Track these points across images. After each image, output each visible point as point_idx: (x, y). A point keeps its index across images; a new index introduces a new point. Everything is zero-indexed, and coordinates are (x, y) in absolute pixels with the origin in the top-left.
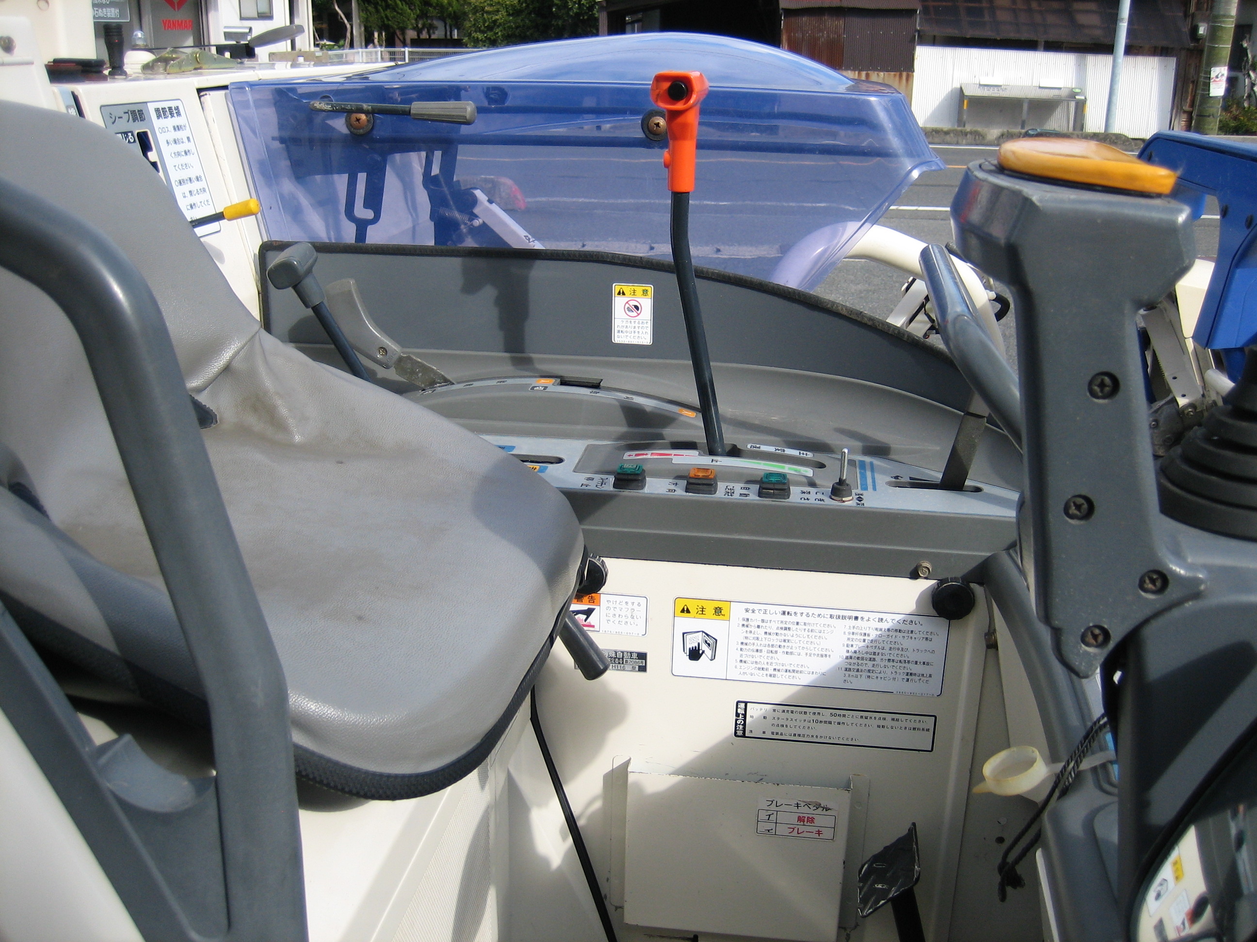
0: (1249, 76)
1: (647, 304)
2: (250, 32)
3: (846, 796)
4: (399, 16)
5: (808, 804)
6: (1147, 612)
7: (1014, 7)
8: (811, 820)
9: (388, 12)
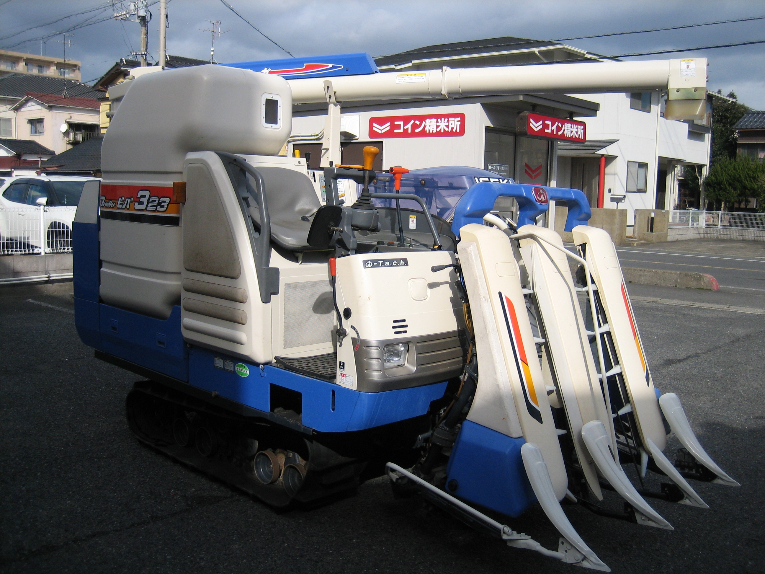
1: (415, 220)
2: (624, 198)
4: (727, 194)
9: (721, 192)
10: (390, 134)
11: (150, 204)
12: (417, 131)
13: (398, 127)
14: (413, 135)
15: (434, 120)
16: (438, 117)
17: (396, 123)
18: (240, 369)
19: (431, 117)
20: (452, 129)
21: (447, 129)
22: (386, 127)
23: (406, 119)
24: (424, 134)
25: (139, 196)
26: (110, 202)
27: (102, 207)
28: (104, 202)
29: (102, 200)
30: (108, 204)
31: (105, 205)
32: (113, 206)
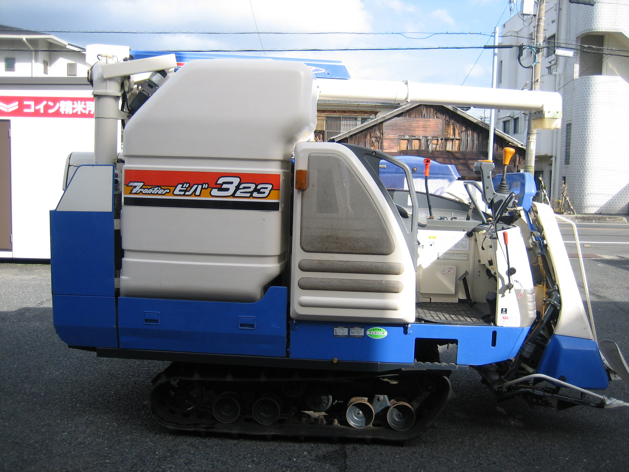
0: (543, 191)
3: (456, 266)
5: (450, 268)
6: (494, 197)
7: (444, 162)
8: (450, 271)
10: (18, 113)
12: (50, 111)
13: (29, 107)
14: (46, 114)
15: (69, 103)
16: (73, 99)
17: (26, 103)
19: (66, 99)
20: (90, 111)
21: (84, 111)
22: (14, 106)
23: (37, 101)
24: (58, 114)
25: (220, 182)
26: (157, 188)
27: (136, 193)
28: (141, 188)
29: (135, 187)
30: (151, 191)
31: (142, 192)
32: (163, 193)
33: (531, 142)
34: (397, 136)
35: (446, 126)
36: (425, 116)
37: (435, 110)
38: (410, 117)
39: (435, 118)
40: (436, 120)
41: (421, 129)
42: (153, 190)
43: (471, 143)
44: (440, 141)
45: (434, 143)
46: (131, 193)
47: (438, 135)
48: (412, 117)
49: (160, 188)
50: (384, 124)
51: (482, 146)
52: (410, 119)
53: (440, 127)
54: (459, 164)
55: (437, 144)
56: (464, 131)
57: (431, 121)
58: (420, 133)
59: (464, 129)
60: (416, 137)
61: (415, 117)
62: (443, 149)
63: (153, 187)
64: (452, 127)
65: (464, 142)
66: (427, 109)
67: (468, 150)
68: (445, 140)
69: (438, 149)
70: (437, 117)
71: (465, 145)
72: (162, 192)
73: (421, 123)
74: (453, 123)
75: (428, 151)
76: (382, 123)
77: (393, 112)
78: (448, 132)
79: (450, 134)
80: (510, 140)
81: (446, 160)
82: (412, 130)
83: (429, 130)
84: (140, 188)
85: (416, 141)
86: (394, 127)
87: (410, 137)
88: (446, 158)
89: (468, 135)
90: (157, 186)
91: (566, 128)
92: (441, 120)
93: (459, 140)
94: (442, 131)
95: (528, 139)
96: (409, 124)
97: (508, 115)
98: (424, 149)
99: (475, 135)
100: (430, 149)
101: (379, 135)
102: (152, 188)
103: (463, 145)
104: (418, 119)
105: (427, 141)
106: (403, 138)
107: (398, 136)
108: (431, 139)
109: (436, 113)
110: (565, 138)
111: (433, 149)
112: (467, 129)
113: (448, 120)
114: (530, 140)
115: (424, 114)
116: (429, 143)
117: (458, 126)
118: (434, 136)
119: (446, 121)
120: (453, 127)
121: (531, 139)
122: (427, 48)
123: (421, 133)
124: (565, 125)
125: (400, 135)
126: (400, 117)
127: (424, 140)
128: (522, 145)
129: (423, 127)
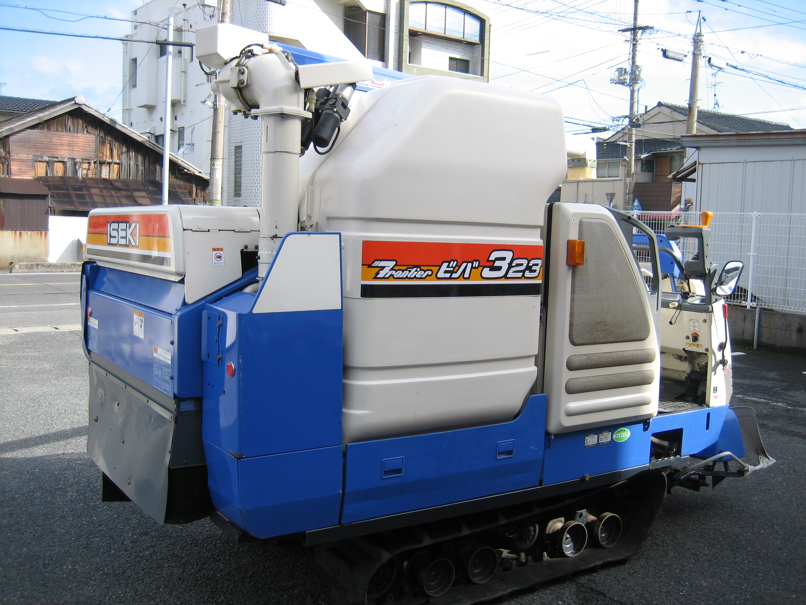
11: (513, 269)
18: (623, 435)
25: (492, 258)
26: (415, 269)
27: (384, 278)
28: (392, 269)
29: (383, 268)
30: (406, 273)
31: (393, 275)
32: (424, 276)
33: (216, 169)
34: (30, 157)
35: (101, 145)
36: (71, 130)
37: (85, 122)
38: (50, 130)
39: (85, 133)
40: (87, 136)
41: (66, 148)
42: (410, 271)
43: (134, 169)
44: (92, 165)
45: (84, 168)
46: (375, 278)
47: (90, 157)
48: (52, 130)
49: (419, 269)
50: (12, 138)
51: (149, 173)
52: (50, 132)
53: (93, 145)
54: (122, 197)
55: (89, 169)
56: (125, 152)
57: (80, 137)
58: (64, 153)
59: (124, 149)
60: (59, 158)
61: (57, 130)
62: (98, 176)
63: (409, 267)
64: (108, 146)
65: (125, 168)
66: (73, 120)
67: (131, 178)
68: (99, 164)
69: (90, 176)
70: (87, 132)
71: (127, 171)
72: (422, 275)
73: (66, 139)
74: (110, 141)
75: (77, 179)
76: (7, 137)
77: (25, 121)
78: (103, 153)
79: (106, 156)
80: (186, 166)
81: (104, 191)
82: (53, 148)
83: (77, 149)
84: (390, 270)
85: (59, 164)
86: (26, 144)
87: (50, 159)
88: (104, 188)
89: (130, 157)
90: (415, 266)
91: (235, 151)
92: (94, 136)
93: (118, 164)
94: (95, 151)
95: (213, 165)
96: (48, 140)
97: (148, 132)
98: (70, 175)
99: (140, 158)
100: (80, 175)
101: (4, 154)
102: (408, 270)
103: (125, 171)
104: (61, 134)
105: (75, 164)
106: (40, 159)
107: (32, 156)
108: (80, 162)
109: (86, 126)
110: (233, 163)
111: (83, 176)
112: (128, 149)
113: (103, 136)
114: (216, 167)
115: (69, 127)
116: (77, 167)
117: (116, 145)
118: (84, 157)
119: (100, 138)
120: (110, 146)
121: (216, 165)
122: (79, 35)
123: (67, 153)
124: (234, 147)
125: (36, 155)
126: (35, 129)
127: (71, 162)
128: (200, 172)
129: (69, 145)
